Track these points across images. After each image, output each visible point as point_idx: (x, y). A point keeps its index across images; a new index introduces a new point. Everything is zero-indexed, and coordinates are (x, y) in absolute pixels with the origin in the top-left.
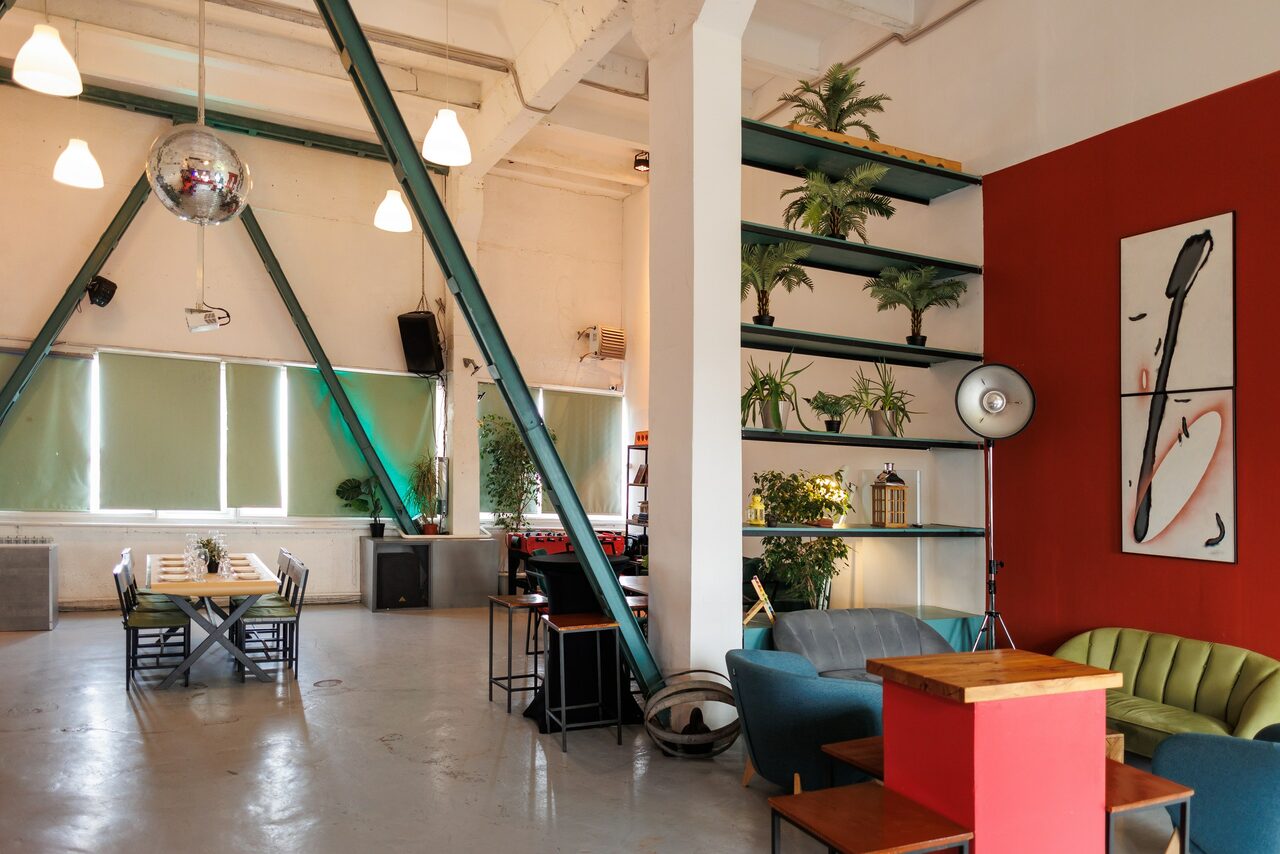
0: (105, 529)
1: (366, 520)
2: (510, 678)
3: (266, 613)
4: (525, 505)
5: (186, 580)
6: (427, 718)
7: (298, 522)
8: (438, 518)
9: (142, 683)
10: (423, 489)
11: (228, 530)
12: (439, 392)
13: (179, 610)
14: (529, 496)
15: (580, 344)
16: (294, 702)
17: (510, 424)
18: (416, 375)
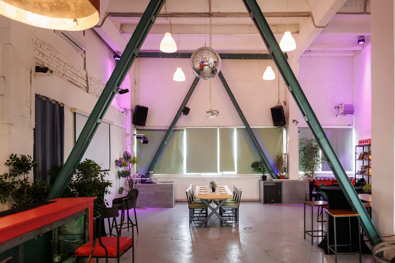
0: (187, 179)
1: (260, 175)
2: (312, 231)
3: (229, 205)
4: (315, 169)
5: (206, 194)
6: (281, 244)
7: (239, 176)
8: (284, 174)
9: (194, 225)
10: (279, 164)
11: (219, 179)
12: (285, 132)
13: (204, 203)
14: (317, 165)
15: (335, 111)
16: (237, 235)
17: (309, 141)
18: (277, 127)
